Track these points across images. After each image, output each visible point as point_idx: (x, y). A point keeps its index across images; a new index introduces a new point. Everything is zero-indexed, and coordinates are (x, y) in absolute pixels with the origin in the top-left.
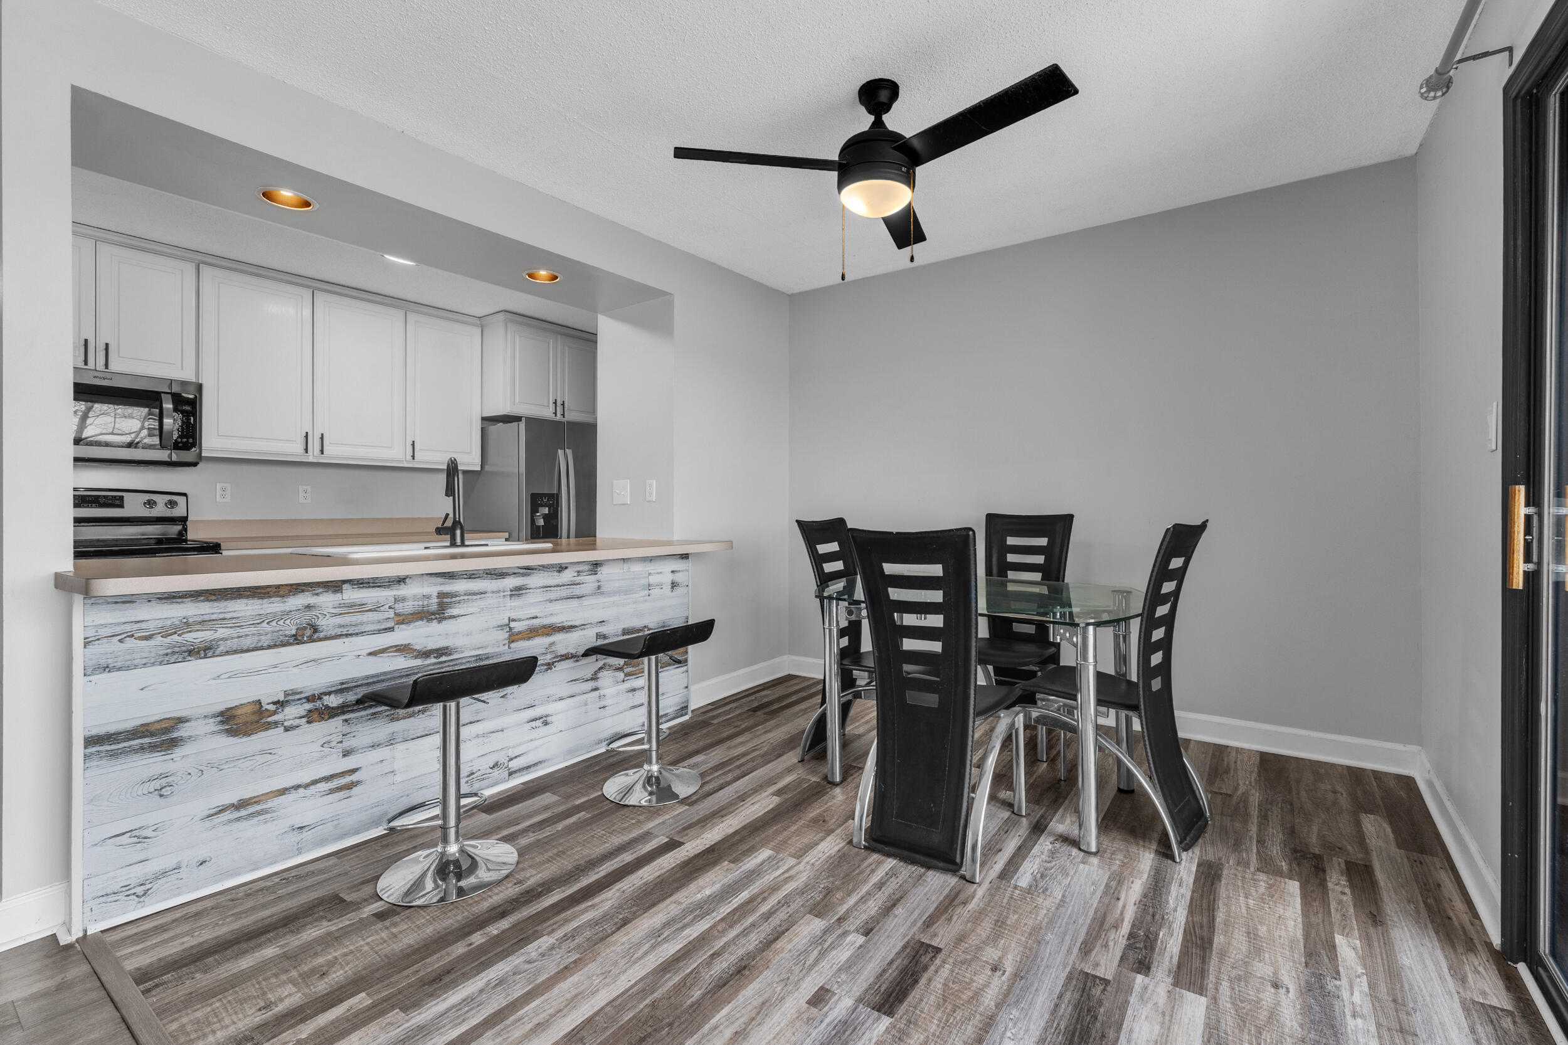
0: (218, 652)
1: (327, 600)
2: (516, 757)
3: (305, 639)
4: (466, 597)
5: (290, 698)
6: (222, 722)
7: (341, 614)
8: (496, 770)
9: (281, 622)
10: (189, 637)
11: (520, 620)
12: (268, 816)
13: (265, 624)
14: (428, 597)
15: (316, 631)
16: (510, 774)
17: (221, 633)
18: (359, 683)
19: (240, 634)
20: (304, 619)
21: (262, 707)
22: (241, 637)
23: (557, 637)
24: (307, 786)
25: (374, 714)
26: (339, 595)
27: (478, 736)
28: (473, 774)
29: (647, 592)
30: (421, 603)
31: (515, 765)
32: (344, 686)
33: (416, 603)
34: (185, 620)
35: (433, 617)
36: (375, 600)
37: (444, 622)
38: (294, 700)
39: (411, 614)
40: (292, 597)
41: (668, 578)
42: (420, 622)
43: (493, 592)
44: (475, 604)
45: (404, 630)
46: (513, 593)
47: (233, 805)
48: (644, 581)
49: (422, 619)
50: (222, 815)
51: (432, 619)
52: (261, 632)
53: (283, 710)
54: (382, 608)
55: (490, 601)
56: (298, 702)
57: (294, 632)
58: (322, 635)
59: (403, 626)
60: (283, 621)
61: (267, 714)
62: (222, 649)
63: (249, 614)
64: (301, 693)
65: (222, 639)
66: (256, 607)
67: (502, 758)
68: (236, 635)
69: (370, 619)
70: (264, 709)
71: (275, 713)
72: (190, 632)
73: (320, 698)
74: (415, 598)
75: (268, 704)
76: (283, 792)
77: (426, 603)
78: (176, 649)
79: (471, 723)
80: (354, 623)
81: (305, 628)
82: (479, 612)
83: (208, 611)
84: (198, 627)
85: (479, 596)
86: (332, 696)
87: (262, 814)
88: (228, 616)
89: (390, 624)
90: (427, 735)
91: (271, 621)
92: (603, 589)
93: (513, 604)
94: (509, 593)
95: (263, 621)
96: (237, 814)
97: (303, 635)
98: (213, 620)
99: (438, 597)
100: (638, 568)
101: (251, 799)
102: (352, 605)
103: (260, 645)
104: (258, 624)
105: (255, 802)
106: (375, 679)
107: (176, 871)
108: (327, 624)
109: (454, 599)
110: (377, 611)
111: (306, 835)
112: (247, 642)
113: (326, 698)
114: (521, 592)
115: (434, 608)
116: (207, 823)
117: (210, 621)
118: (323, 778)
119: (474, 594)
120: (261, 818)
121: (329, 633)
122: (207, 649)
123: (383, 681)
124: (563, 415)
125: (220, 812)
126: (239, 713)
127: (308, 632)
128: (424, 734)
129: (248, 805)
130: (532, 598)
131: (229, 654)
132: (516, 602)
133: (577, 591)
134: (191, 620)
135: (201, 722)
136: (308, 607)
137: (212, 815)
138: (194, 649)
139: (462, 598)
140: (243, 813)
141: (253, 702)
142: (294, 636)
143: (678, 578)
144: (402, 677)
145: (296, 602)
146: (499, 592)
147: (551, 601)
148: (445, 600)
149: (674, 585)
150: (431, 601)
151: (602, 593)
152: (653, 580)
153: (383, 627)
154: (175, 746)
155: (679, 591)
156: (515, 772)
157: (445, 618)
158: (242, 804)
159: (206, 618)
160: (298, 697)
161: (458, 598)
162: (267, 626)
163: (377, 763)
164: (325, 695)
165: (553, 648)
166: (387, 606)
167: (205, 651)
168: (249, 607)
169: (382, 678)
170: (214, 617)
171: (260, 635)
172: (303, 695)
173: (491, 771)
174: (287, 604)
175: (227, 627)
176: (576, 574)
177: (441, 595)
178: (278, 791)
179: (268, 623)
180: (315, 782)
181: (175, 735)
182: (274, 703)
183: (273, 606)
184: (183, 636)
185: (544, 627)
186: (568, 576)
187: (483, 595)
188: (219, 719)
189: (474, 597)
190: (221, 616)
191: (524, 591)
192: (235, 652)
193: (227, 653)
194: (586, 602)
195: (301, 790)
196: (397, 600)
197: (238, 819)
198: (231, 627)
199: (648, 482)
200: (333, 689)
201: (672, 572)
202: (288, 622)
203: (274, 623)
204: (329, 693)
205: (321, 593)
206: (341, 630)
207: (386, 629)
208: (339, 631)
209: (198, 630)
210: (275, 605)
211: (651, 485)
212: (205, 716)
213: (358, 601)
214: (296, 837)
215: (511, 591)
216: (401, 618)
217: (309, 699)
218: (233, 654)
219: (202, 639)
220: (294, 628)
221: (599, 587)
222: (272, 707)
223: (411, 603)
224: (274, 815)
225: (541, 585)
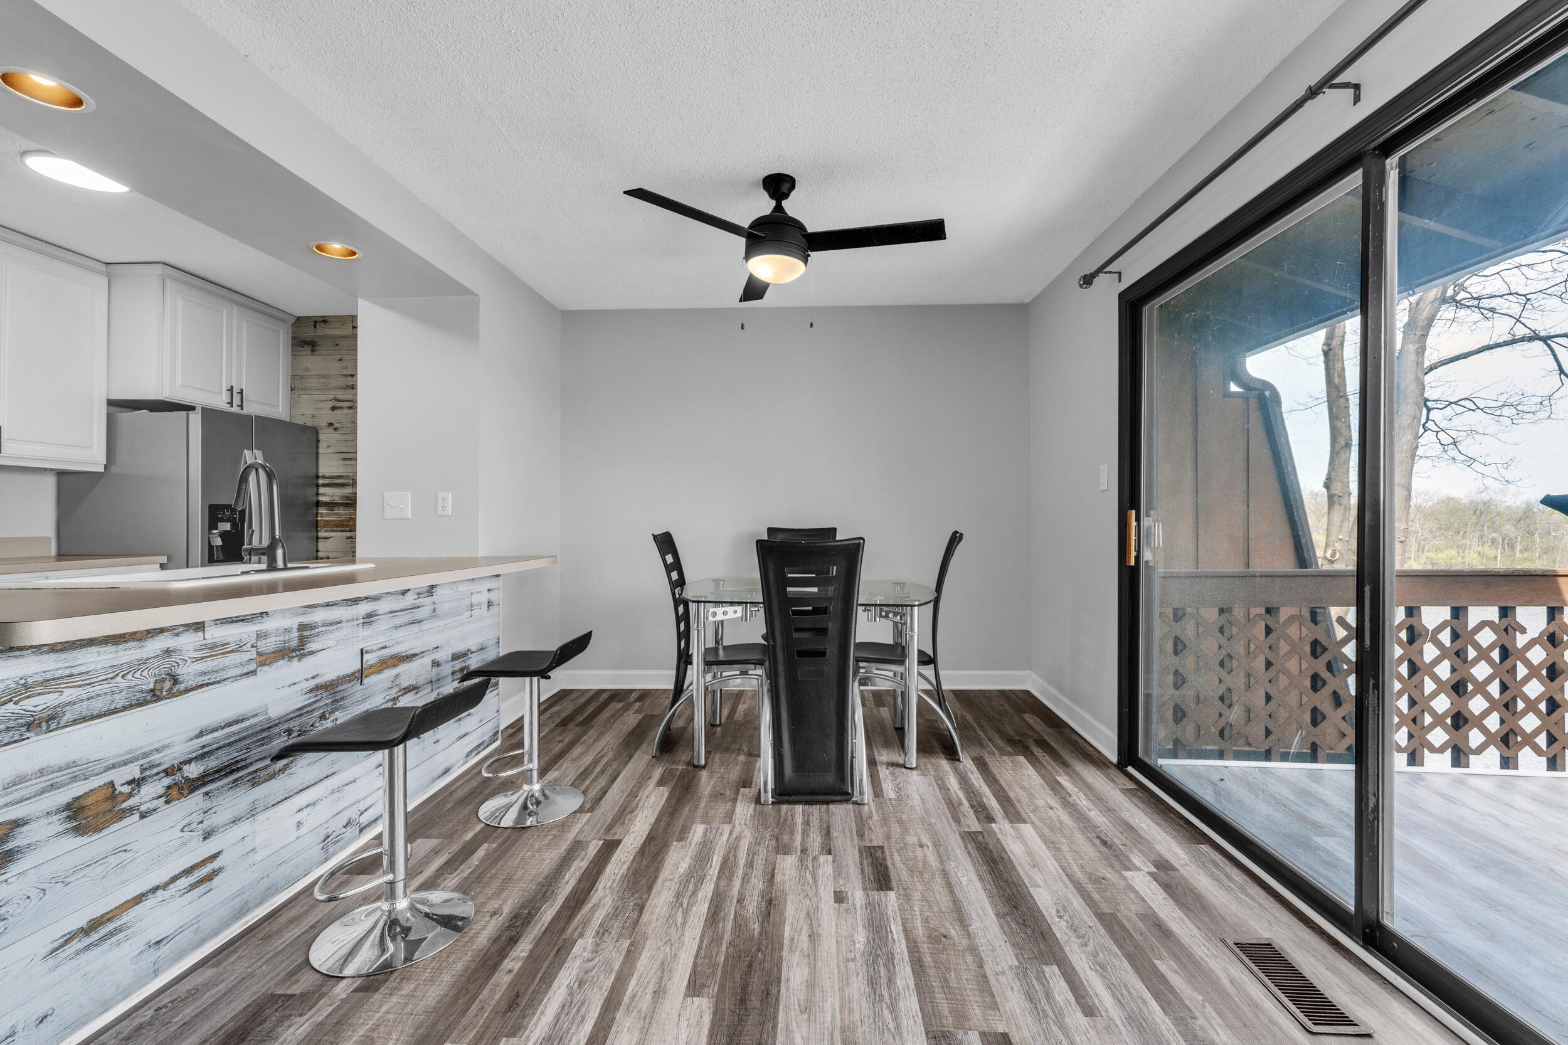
0: (63, 723)
1: (189, 642)
2: (366, 810)
3: (164, 693)
4: (324, 629)
5: (148, 773)
6: (69, 818)
7: (203, 658)
8: (348, 828)
9: (138, 675)
10: (29, 704)
11: (372, 651)
12: (121, 935)
13: (119, 679)
14: (288, 630)
15: (176, 682)
16: (361, 831)
17: (69, 694)
18: (220, 744)
19: (90, 695)
20: (163, 667)
21: (115, 790)
22: (92, 698)
23: (403, 668)
24: (165, 886)
25: (236, 780)
26: (200, 634)
27: (333, 792)
28: (328, 837)
29: (469, 613)
30: (282, 638)
31: (364, 819)
32: (205, 750)
33: (278, 638)
34: (22, 682)
35: (294, 654)
36: (237, 639)
37: (304, 660)
38: (151, 776)
39: (274, 652)
40: (150, 640)
41: (484, 597)
42: (282, 662)
43: (348, 621)
44: (332, 636)
45: (267, 671)
46: (366, 620)
47: (82, 930)
48: (467, 602)
49: (283, 658)
50: (68, 946)
51: (293, 657)
52: (115, 689)
53: (139, 791)
54: (244, 648)
55: (345, 631)
56: (155, 778)
57: (151, 686)
58: (182, 687)
59: (265, 668)
60: (139, 672)
61: (121, 798)
62: (68, 717)
63: (99, 667)
64: (159, 765)
65: (68, 704)
66: (110, 656)
67: (352, 813)
68: (84, 697)
69: (233, 662)
70: (117, 792)
71: (130, 795)
72: (29, 697)
73: (180, 769)
74: (277, 632)
75: (123, 785)
76: (139, 899)
77: (287, 638)
78: (12, 724)
79: (327, 777)
80: (216, 669)
81: (164, 680)
82: (336, 646)
83: (53, 666)
84: (39, 689)
85: (335, 627)
86: (193, 764)
87: (116, 934)
88: (76, 671)
89: (252, 667)
90: (287, 798)
91: (126, 674)
92: (438, 612)
93: (365, 633)
94: (361, 621)
95: (117, 675)
96: (87, 941)
97: (161, 690)
98: (58, 678)
99: (299, 630)
100: (463, 588)
101: (102, 916)
102: (213, 647)
103: (113, 706)
104: (112, 678)
105: (108, 920)
106: (237, 737)
107: (10, 1039)
108: (188, 672)
109: (313, 632)
110: (239, 651)
111: (165, 950)
112: (98, 705)
113: (186, 768)
114: (372, 619)
115: (295, 643)
116: (51, 962)
117: (54, 679)
118: (183, 872)
119: (331, 624)
120: (114, 939)
121: (190, 683)
122: (52, 718)
123: (245, 738)
124: (241, 406)
125: (67, 942)
126: (89, 803)
127: (167, 685)
128: (283, 797)
129: (100, 925)
130: (382, 624)
131: (76, 724)
132: (367, 632)
133: (418, 614)
134: (30, 680)
135: (44, 821)
136: (168, 652)
137: (57, 949)
138: (34, 720)
139: (320, 629)
140: (95, 937)
141: (105, 784)
142: (152, 690)
143: (494, 596)
144: (263, 730)
145: (155, 646)
146: (352, 620)
147: (396, 628)
148: (305, 633)
149: (490, 604)
150: (292, 636)
151: (437, 616)
152: (475, 599)
153: (245, 671)
154: (10, 861)
155: (494, 609)
156: (365, 827)
157: (305, 655)
158: (94, 925)
159: (49, 676)
160: (155, 770)
161: (317, 630)
162: (122, 680)
163: (238, 842)
164: (185, 764)
165: (398, 681)
166: (249, 645)
167: (47, 722)
168: (102, 657)
169: (244, 734)
170: (59, 674)
171: (113, 693)
172: (161, 768)
173: (344, 830)
174: (145, 649)
175: (74, 686)
176: (416, 597)
177: (302, 627)
178: (134, 899)
179: (123, 677)
180: (174, 879)
181: (10, 846)
182: (129, 783)
183: (128, 654)
184: (20, 704)
185: (392, 657)
186: (409, 600)
187: (339, 625)
188: (65, 814)
189: (331, 628)
190: (67, 672)
191: (375, 618)
192: (84, 719)
193: (75, 722)
194: (425, 626)
195: (160, 892)
196: (260, 636)
197: (87, 948)
198: (80, 686)
199: (441, 495)
200: (194, 755)
201: (489, 590)
202: (145, 673)
203: (129, 677)
204: (189, 762)
205: (181, 633)
206: (202, 678)
207: (247, 673)
208: (200, 680)
209: (39, 694)
210: (132, 651)
211: (444, 499)
212: (48, 813)
213: (220, 641)
214: (152, 955)
215: (363, 618)
216: (263, 658)
217: (167, 772)
218: (81, 722)
219: (45, 706)
220: (152, 680)
221: (434, 610)
222: (126, 789)
223: (273, 639)
224: (128, 932)
225: (388, 610)
